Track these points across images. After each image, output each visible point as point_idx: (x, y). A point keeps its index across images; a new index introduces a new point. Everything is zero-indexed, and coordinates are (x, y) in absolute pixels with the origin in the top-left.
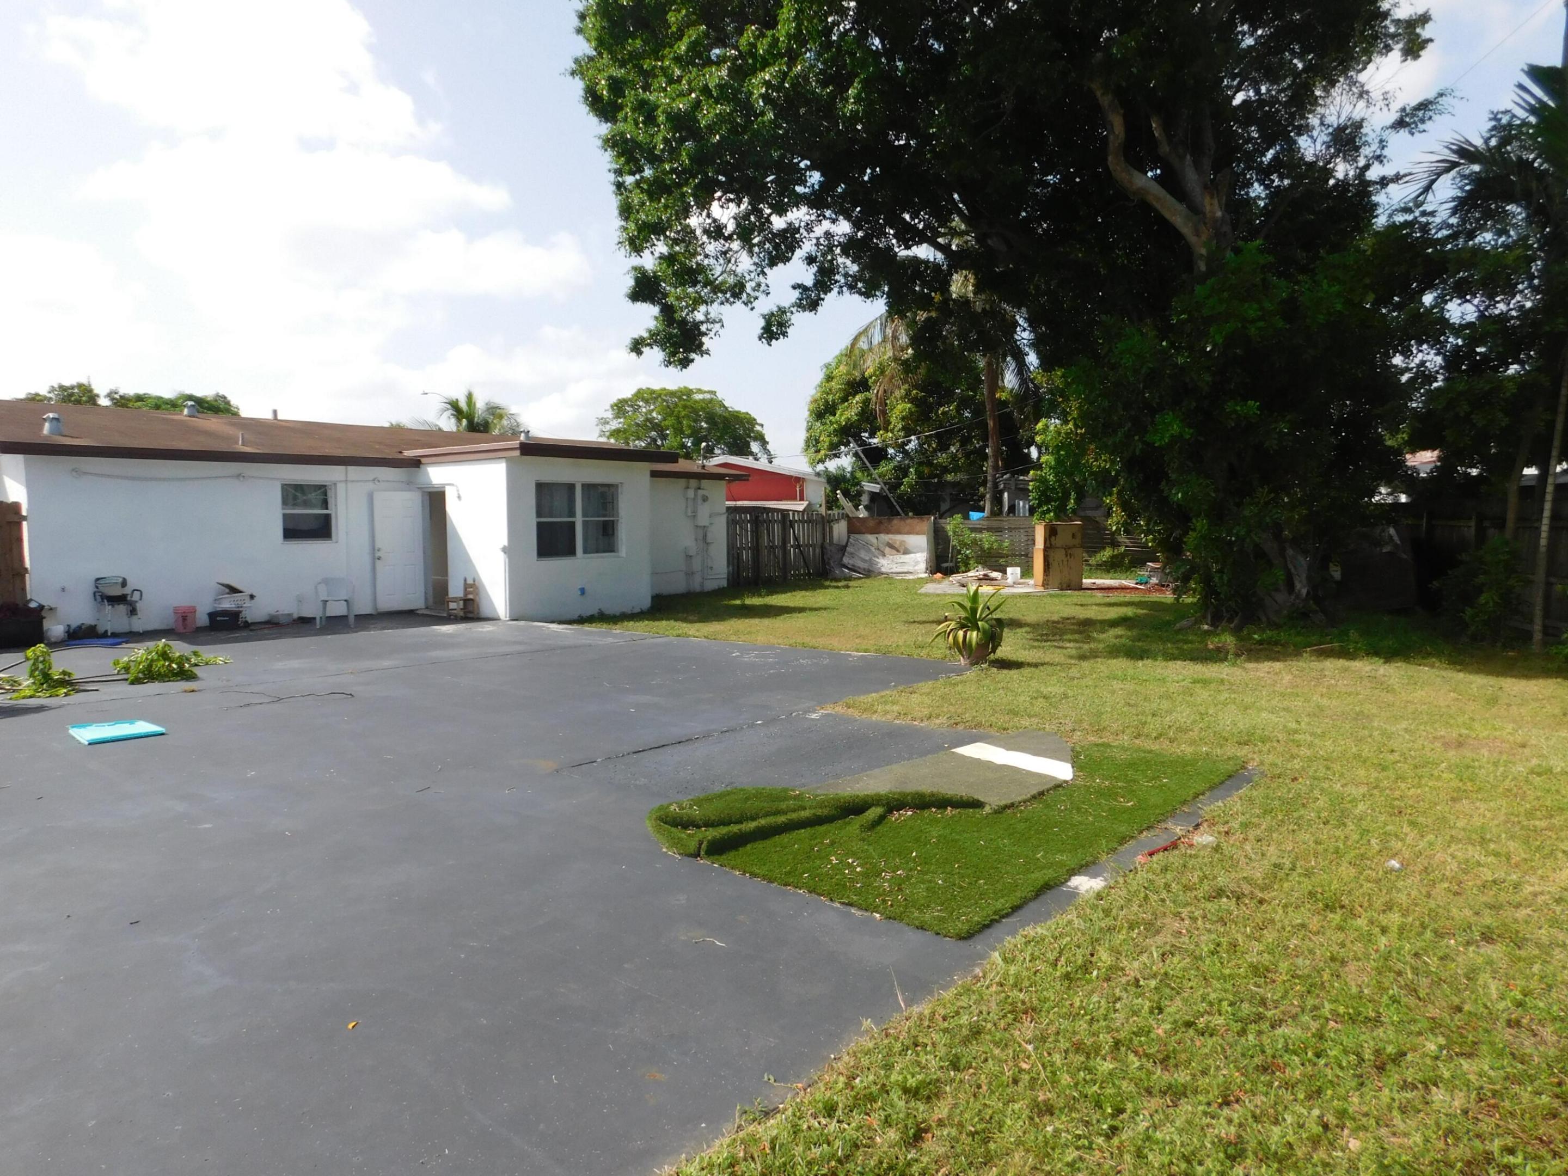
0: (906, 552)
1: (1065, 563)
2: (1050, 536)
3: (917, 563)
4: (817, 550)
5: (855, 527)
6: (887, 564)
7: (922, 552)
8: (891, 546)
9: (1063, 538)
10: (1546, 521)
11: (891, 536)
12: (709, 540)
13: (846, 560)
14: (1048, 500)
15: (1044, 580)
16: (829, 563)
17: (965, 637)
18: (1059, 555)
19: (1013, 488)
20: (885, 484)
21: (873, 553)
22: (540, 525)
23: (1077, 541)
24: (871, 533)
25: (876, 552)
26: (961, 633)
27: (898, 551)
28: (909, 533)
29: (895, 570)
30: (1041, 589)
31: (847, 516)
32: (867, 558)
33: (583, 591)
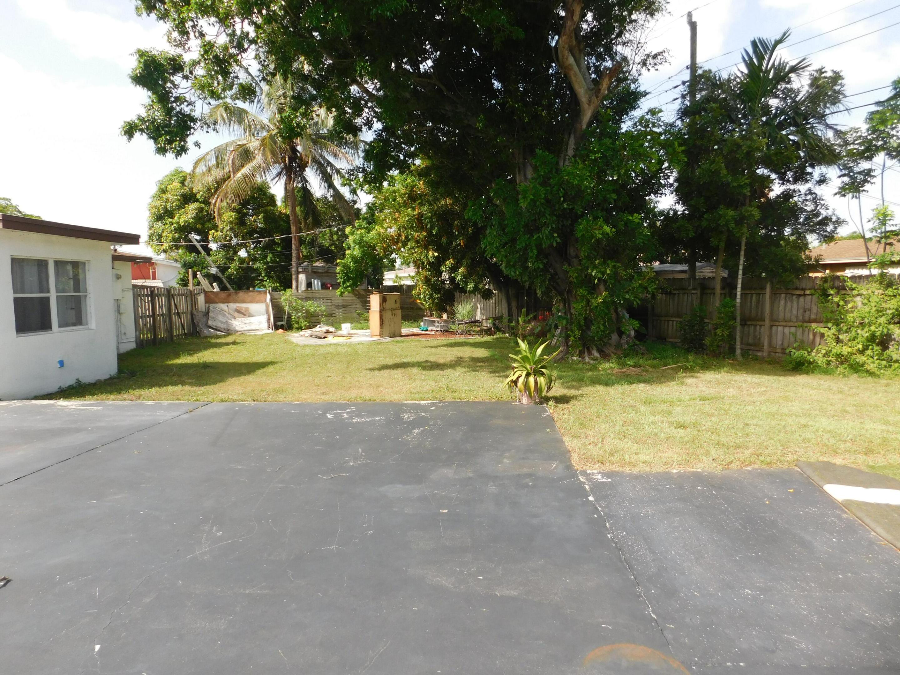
0: (250, 316)
1: (392, 319)
2: (383, 303)
3: (260, 323)
4: (189, 317)
5: (210, 299)
6: (238, 324)
7: (263, 315)
8: (238, 311)
9: (390, 304)
10: (739, 289)
11: (238, 305)
12: (121, 311)
13: (210, 323)
14: (349, 279)
15: (380, 332)
16: (198, 326)
17: (536, 382)
18: (388, 314)
19: (310, 272)
20: (218, 267)
21: (227, 317)
22: (16, 300)
23: (398, 305)
24: (224, 303)
25: (229, 316)
26: (531, 379)
27: (244, 315)
28: (251, 302)
29: (245, 328)
30: (378, 338)
31: (204, 291)
32: (224, 321)
33: (62, 363)
